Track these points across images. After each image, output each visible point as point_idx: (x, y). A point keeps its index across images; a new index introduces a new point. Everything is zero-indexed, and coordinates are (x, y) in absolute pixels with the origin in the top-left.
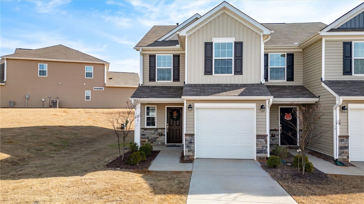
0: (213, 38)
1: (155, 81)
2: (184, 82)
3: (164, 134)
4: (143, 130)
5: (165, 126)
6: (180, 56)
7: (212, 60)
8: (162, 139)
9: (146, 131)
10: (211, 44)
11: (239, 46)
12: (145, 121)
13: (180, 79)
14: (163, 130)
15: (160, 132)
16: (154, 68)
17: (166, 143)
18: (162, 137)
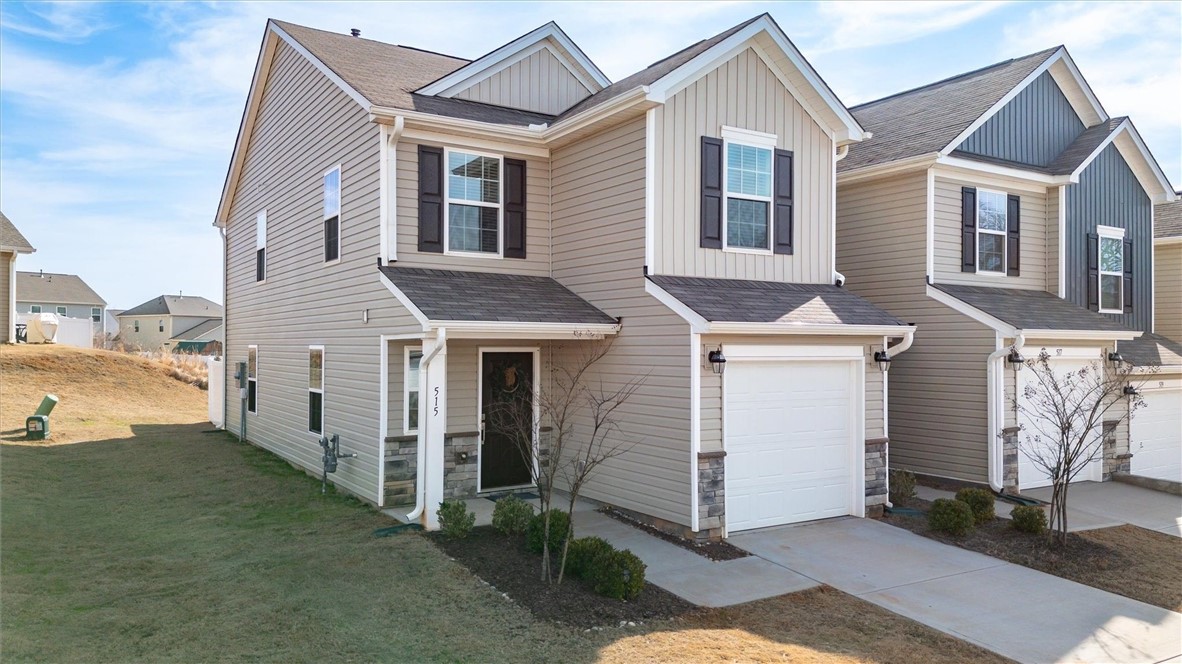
0: (724, 127)
1: (442, 252)
2: (646, 268)
3: (474, 454)
4: (395, 446)
5: (477, 425)
6: (528, 165)
7: (720, 200)
8: (467, 476)
9: (407, 450)
10: (719, 144)
11: (784, 161)
12: (403, 410)
13: (527, 251)
14: (469, 441)
15: (459, 449)
16: (439, 201)
17: (479, 490)
18: (468, 467)
